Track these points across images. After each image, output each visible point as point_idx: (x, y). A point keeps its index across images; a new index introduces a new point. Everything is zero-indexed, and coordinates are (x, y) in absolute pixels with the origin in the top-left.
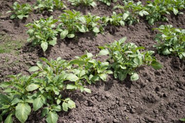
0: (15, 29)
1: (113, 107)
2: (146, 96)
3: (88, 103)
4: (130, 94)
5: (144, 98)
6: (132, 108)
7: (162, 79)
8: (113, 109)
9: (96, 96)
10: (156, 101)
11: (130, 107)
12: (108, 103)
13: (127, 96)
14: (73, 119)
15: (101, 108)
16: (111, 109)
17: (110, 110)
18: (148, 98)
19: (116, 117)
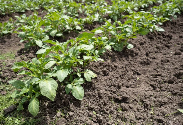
0: (3, 44)
1: (123, 73)
2: (142, 61)
3: (103, 73)
4: (130, 62)
5: (141, 63)
6: (137, 71)
7: (146, 47)
8: (124, 75)
9: (107, 67)
10: (151, 62)
11: (136, 71)
12: (118, 71)
13: (129, 64)
14: (97, 89)
15: (115, 76)
16: (123, 75)
17: (122, 77)
18: (145, 62)
19: (129, 80)
